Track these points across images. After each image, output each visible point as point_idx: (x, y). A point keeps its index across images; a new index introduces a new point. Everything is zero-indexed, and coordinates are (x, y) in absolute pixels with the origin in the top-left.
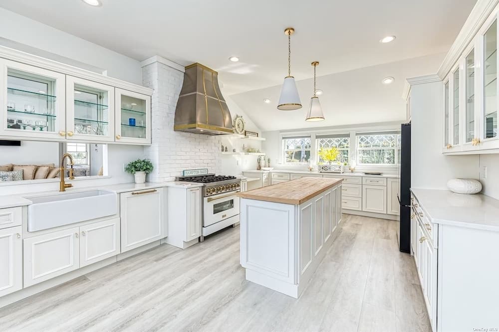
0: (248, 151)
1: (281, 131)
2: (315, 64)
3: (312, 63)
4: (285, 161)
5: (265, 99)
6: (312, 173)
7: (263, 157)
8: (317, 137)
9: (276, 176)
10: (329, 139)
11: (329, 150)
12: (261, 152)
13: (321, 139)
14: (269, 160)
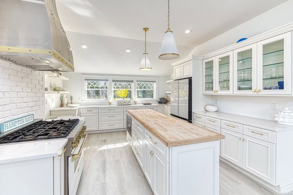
0: (55, 90)
1: (83, 74)
2: (146, 29)
3: (144, 29)
4: (86, 98)
5: (83, 44)
6: (111, 106)
7: (65, 95)
8: (113, 81)
9: (85, 111)
10: (119, 83)
11: (124, 91)
12: (65, 90)
13: (115, 83)
14: (71, 98)
